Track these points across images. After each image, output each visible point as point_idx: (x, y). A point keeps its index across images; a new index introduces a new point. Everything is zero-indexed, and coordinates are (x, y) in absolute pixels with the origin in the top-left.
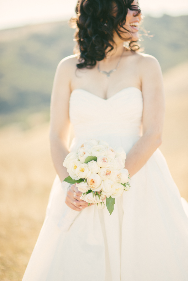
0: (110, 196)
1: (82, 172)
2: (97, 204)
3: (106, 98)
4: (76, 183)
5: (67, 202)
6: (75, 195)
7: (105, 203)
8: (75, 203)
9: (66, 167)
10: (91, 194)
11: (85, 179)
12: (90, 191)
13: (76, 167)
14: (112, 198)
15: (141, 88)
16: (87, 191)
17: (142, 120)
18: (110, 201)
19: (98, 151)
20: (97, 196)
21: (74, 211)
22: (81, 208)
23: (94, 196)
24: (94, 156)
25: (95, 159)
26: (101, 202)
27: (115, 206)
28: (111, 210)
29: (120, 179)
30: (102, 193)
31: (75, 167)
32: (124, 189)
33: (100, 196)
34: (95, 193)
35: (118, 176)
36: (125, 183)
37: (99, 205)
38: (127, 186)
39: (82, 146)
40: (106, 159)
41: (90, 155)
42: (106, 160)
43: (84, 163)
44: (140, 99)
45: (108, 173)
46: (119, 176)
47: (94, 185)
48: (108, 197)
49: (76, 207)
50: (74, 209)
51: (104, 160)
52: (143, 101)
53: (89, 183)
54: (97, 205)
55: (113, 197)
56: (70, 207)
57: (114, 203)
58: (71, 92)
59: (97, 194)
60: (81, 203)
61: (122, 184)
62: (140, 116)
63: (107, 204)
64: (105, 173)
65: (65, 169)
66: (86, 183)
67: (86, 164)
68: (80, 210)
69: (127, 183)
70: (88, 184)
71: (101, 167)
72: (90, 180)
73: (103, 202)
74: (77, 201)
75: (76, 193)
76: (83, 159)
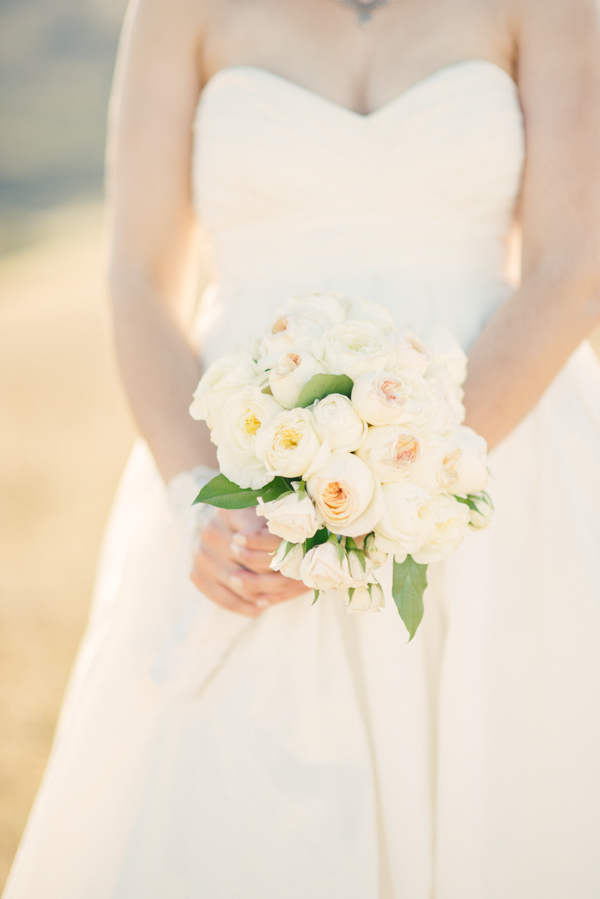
0: (409, 556)
1: (287, 446)
2: (351, 590)
3: (363, 108)
4: (260, 499)
5: (201, 578)
6: (237, 546)
7: (388, 586)
8: (236, 582)
9: (203, 422)
10: (327, 550)
11: (298, 479)
12: (321, 537)
13: (257, 423)
14: (418, 565)
15: (515, 68)
16: (312, 535)
17: (518, 209)
18: (408, 579)
19: (355, 347)
20: (353, 555)
21: (227, 615)
22: (261, 603)
23: (341, 559)
24: (338, 373)
25: (346, 389)
26: (369, 585)
27: (428, 597)
28: (412, 615)
29: (456, 475)
30: (376, 543)
31: (252, 425)
32: (470, 523)
33: (366, 554)
34: (343, 543)
35: (445, 461)
36: (470, 492)
37: (361, 596)
38: (480, 505)
39: (282, 327)
40: (398, 385)
41: (320, 370)
42: (395, 392)
43: (297, 406)
44: (513, 117)
45: (407, 453)
46: (448, 465)
47: (343, 505)
48: (401, 560)
49: (239, 598)
50: (231, 607)
51: (388, 392)
52: (525, 124)
53: (320, 500)
54: (348, 597)
55: (418, 560)
56: (214, 598)
57: (425, 585)
58: (202, 83)
59: (352, 546)
60: (267, 584)
61: (459, 499)
62: (507, 189)
63: (397, 589)
64: (394, 453)
65: (202, 431)
66: (307, 501)
67: (306, 410)
68: (257, 612)
69: (480, 495)
70: (314, 503)
71: (370, 425)
72: (325, 486)
73: (379, 585)
74: (246, 575)
75: (247, 537)
76: (289, 387)
